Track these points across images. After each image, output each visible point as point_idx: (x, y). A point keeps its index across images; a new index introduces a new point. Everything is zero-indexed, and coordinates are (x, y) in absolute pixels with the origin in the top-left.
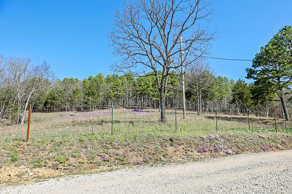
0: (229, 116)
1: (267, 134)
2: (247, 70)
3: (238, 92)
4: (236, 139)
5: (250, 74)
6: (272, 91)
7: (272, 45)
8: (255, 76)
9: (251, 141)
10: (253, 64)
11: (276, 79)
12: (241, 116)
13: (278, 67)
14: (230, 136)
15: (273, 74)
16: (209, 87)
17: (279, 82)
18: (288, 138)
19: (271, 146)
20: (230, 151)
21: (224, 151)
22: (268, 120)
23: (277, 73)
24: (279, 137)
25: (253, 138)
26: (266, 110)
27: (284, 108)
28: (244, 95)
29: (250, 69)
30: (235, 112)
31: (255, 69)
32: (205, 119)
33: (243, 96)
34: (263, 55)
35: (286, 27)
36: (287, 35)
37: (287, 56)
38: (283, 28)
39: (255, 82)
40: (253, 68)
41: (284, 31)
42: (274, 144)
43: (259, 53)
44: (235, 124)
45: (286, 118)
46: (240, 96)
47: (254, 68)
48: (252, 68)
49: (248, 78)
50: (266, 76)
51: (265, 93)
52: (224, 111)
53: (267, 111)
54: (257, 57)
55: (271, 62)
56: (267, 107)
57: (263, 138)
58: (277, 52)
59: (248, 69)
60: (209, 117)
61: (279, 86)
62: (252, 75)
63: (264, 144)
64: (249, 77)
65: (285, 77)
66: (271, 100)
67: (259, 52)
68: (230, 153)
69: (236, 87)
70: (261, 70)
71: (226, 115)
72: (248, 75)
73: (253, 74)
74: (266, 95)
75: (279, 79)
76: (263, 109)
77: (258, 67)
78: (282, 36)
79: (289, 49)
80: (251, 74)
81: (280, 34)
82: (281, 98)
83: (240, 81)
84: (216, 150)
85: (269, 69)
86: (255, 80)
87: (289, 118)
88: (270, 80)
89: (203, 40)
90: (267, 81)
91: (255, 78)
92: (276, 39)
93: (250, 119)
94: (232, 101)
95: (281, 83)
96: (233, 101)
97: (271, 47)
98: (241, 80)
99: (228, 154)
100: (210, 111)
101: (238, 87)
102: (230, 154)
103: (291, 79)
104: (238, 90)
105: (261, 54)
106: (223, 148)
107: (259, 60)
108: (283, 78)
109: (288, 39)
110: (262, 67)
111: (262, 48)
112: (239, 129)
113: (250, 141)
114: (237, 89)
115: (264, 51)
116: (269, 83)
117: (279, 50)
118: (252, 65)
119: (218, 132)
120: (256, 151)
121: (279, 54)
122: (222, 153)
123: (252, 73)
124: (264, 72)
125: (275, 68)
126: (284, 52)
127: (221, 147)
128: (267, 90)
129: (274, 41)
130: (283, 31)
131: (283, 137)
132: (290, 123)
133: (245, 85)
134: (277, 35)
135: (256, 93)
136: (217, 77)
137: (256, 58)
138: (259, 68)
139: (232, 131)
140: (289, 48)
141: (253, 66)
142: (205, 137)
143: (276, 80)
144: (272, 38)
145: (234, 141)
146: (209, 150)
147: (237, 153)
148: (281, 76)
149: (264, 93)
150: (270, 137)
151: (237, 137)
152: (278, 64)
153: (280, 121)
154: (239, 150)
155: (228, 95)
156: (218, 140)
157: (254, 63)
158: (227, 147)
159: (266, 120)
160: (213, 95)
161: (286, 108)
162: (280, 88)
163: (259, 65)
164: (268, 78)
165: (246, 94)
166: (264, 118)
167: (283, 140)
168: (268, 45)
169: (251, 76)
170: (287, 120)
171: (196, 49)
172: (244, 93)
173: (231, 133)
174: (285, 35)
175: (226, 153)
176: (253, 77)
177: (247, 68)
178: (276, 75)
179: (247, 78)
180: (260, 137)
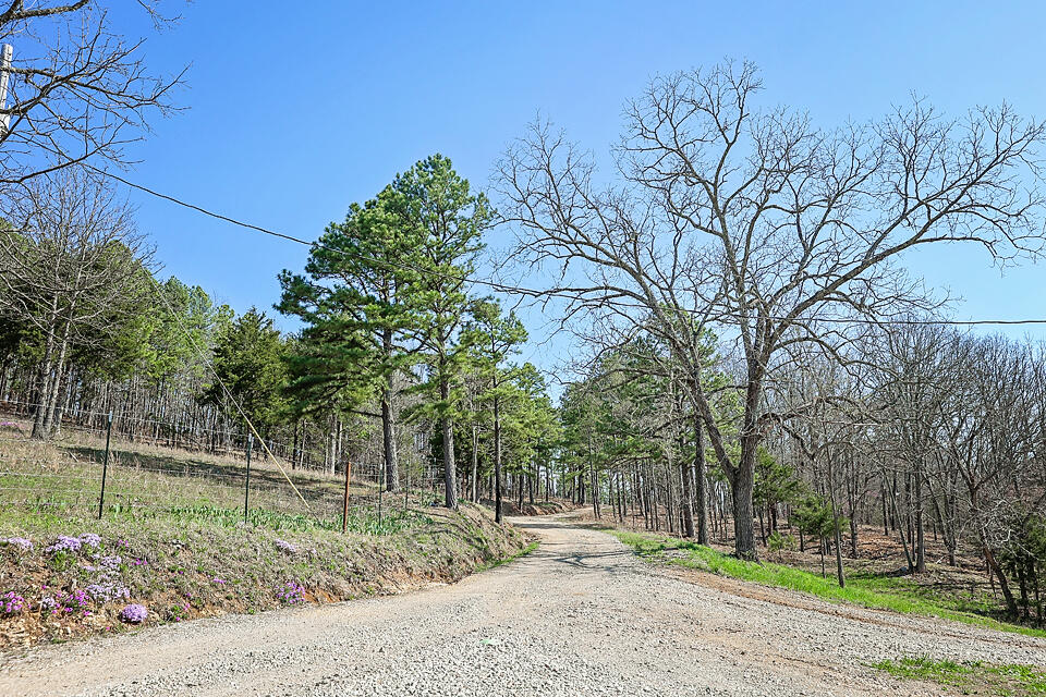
0: (181, 455)
1: (308, 536)
2: (284, 278)
3: (241, 362)
4: (180, 555)
5: (295, 296)
6: (358, 376)
7: (387, 209)
8: (312, 309)
9: (241, 565)
10: (309, 260)
11: (379, 334)
12: (231, 458)
13: (392, 292)
14: (152, 543)
15: (371, 314)
16: (113, 318)
17: (387, 347)
18: (375, 555)
19: (313, 584)
20: (140, 610)
21: (108, 611)
22: (328, 485)
23: (383, 315)
24: (348, 552)
25: (250, 552)
26: (330, 446)
27: (387, 444)
28: (259, 376)
29: (298, 280)
30: (214, 442)
31: (315, 283)
32: (63, 458)
33: (254, 380)
34: (352, 237)
35: (439, 157)
36: (436, 186)
37: (423, 260)
38: (430, 158)
39: (306, 332)
40: (309, 277)
41: (430, 169)
42: (323, 577)
43: (338, 224)
44: (196, 490)
45: (390, 481)
46: (244, 379)
47: (313, 277)
48: (303, 273)
49: (282, 309)
50: (347, 318)
51: (335, 378)
52: (166, 432)
53: (334, 448)
54: (331, 237)
55: (374, 269)
56: (334, 435)
57: (288, 552)
58: (396, 236)
59: (289, 274)
60: (86, 453)
61: (384, 361)
62: (301, 304)
63: (290, 577)
64: (287, 306)
65: (408, 332)
66: (348, 410)
67: (341, 220)
68: (136, 618)
69: (233, 339)
70: (334, 290)
71: (166, 452)
72: (286, 297)
73: (304, 300)
74: (338, 387)
75: (387, 336)
76: (322, 442)
77: (326, 274)
78: (422, 186)
79: (434, 238)
80: (297, 298)
81: (416, 176)
82: (384, 405)
83: (253, 318)
84: (71, 608)
85: (363, 292)
86: (309, 325)
87: (396, 482)
88: (360, 333)
89: (114, 97)
90: (347, 334)
91: (309, 318)
92: (402, 190)
93: (265, 476)
94: (208, 393)
95: (394, 353)
96: (214, 396)
97: (382, 215)
98: (259, 312)
99: (128, 621)
100: (103, 424)
101: (240, 338)
102: (136, 623)
103: (423, 343)
104: (239, 353)
105: (346, 231)
106: (108, 598)
107: (335, 252)
108: (401, 336)
109: (436, 201)
110: (341, 282)
111: (354, 207)
112: (205, 512)
113: (236, 564)
114: (236, 348)
115: (357, 220)
116: (354, 343)
117: (406, 233)
118: (306, 263)
119: (104, 522)
120: (251, 606)
121: (402, 246)
122: (98, 620)
123: (303, 294)
124: (343, 299)
125: (383, 291)
126: (418, 242)
127: (100, 589)
128: (343, 370)
129: (393, 195)
130: (427, 167)
131: (360, 550)
132: (395, 501)
133: (271, 336)
134: (407, 176)
135: (305, 375)
136: (160, 277)
137: (325, 241)
138: (329, 283)
139: (170, 519)
140: (437, 234)
141: (311, 268)
142: (25, 543)
143: (377, 337)
144: (391, 183)
145: (168, 563)
146: (34, 609)
147: (170, 619)
148: (396, 328)
149: (331, 379)
150: (314, 551)
151: (186, 547)
152: (393, 282)
153: (364, 492)
154: (184, 603)
155: (197, 367)
156: (91, 560)
157: (315, 256)
158: (127, 593)
159: (323, 485)
160: (126, 356)
161: (393, 443)
162: (386, 370)
163: (333, 271)
164: (354, 325)
165: (266, 375)
166: (317, 475)
167: (360, 562)
168: (374, 203)
169: (297, 306)
170: (389, 488)
171: (65, 125)
172: (262, 366)
173: (165, 527)
174: (429, 183)
175: (120, 617)
176: (301, 312)
177: (284, 271)
178: (380, 320)
179: (278, 308)
180: (279, 549)
